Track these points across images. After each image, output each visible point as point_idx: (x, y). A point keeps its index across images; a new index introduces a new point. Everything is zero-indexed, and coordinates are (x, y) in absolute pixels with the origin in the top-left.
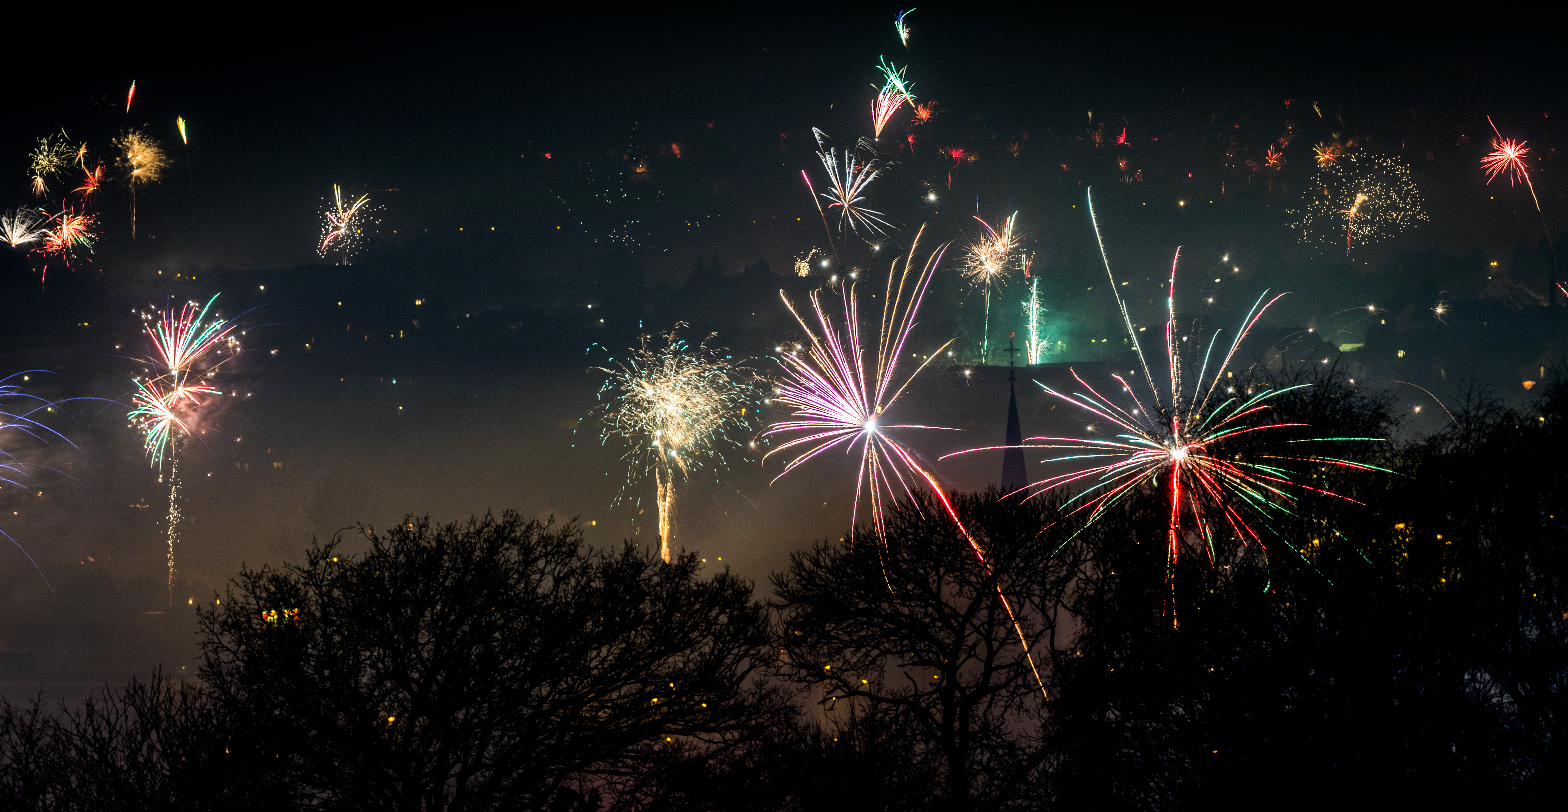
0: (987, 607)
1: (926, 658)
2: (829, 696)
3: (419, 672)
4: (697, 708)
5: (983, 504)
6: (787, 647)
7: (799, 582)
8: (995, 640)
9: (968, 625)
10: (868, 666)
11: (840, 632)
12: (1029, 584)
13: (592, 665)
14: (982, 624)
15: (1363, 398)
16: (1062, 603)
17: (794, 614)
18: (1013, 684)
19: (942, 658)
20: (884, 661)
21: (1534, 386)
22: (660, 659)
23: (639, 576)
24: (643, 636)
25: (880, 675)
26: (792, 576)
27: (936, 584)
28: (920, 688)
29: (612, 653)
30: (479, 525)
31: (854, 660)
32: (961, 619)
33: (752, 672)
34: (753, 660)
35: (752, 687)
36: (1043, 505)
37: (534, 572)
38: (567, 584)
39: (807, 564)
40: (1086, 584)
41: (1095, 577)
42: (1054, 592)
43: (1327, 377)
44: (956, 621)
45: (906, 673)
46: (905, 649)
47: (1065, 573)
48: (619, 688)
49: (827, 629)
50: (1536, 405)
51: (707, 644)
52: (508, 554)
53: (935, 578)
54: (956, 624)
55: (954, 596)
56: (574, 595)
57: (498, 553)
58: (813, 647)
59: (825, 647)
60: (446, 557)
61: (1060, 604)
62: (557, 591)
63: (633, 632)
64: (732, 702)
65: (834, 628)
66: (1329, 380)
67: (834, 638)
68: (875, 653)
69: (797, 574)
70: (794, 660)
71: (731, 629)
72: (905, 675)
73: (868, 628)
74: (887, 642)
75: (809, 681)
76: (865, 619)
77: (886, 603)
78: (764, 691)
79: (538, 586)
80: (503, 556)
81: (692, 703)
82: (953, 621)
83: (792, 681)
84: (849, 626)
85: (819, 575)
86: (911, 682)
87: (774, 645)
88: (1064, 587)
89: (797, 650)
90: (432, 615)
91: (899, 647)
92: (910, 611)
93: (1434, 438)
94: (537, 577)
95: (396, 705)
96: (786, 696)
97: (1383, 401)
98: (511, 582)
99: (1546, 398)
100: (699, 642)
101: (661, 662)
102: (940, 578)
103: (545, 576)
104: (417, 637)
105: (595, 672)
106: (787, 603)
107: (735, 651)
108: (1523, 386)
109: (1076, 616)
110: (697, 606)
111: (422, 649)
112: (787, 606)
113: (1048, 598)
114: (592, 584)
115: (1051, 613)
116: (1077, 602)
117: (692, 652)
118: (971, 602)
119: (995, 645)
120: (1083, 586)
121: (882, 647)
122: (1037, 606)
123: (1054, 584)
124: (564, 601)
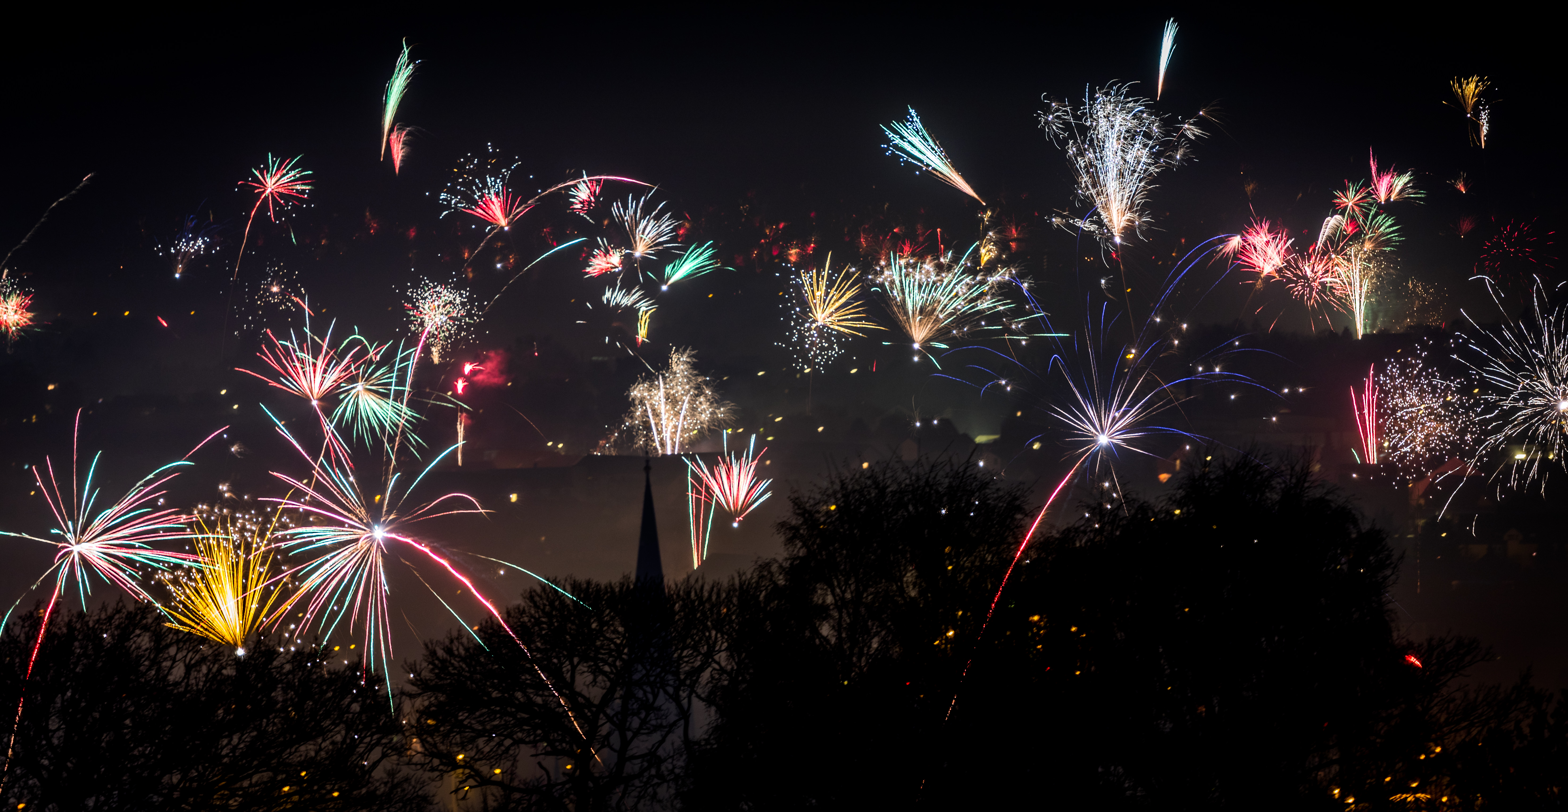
0: (621, 697)
1: (559, 747)
2: (461, 786)
3: (48, 758)
4: (328, 797)
5: (617, 594)
6: (419, 736)
7: (432, 671)
8: (629, 729)
9: (601, 715)
10: (501, 755)
11: (473, 722)
12: (663, 674)
13: (224, 752)
14: (616, 715)
15: (998, 490)
16: (696, 693)
17: (426, 703)
18: (646, 774)
19: (575, 748)
20: (517, 751)
21: (1169, 480)
22: (291, 748)
23: (271, 664)
24: (274, 724)
25: (513, 765)
26: (425, 664)
27: (569, 674)
28: (553, 778)
29: (243, 741)
30: (110, 611)
31: (487, 749)
32: (594, 709)
33: (384, 761)
34: (385, 749)
35: (384, 775)
36: (678, 595)
37: (165, 659)
38: (199, 671)
39: (440, 653)
40: (720, 675)
41: (729, 667)
42: (688, 682)
43: (961, 469)
44: (590, 711)
45: (539, 764)
46: (538, 738)
47: (698, 663)
48: (250, 776)
49: (460, 718)
50: (1170, 499)
51: (339, 732)
52: (139, 640)
53: (569, 667)
54: (589, 714)
55: (588, 686)
56: (205, 682)
57: (129, 639)
58: (446, 736)
59: (458, 736)
60: (76, 644)
61: (694, 695)
62: (188, 679)
63: (265, 720)
64: (364, 791)
65: (467, 718)
66: (965, 471)
67: (466, 727)
68: (508, 742)
69: (430, 663)
70: (426, 749)
71: (364, 717)
72: (538, 766)
73: (501, 718)
74: (520, 731)
75: (441, 770)
76: (498, 708)
77: (519, 693)
78: (396, 781)
79: (169, 673)
80: (134, 642)
81: (324, 792)
82: (586, 711)
83: (425, 771)
84: (482, 715)
85: (453, 665)
86: (544, 772)
87: (407, 734)
88: (698, 677)
89: (429, 739)
90: (63, 701)
91: (532, 737)
92: (543, 701)
93: (1068, 530)
94: (168, 664)
95: (26, 792)
96: (418, 786)
97: (1019, 493)
98: (142, 668)
99: (1180, 491)
100: (331, 731)
101: (293, 750)
102: (574, 668)
103: (177, 663)
104: (47, 724)
105: (226, 760)
106: (420, 692)
107: (368, 740)
108: (1158, 479)
109: (710, 707)
110: (330, 694)
111: (52, 736)
112: (419, 695)
113: (682, 688)
114: (224, 672)
115: (685, 702)
116: (711, 693)
117: (324, 740)
118: (605, 691)
119: (629, 734)
120: (717, 676)
121: (515, 736)
122: (671, 696)
123: (689, 674)
124: (195, 688)
